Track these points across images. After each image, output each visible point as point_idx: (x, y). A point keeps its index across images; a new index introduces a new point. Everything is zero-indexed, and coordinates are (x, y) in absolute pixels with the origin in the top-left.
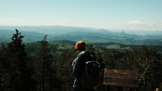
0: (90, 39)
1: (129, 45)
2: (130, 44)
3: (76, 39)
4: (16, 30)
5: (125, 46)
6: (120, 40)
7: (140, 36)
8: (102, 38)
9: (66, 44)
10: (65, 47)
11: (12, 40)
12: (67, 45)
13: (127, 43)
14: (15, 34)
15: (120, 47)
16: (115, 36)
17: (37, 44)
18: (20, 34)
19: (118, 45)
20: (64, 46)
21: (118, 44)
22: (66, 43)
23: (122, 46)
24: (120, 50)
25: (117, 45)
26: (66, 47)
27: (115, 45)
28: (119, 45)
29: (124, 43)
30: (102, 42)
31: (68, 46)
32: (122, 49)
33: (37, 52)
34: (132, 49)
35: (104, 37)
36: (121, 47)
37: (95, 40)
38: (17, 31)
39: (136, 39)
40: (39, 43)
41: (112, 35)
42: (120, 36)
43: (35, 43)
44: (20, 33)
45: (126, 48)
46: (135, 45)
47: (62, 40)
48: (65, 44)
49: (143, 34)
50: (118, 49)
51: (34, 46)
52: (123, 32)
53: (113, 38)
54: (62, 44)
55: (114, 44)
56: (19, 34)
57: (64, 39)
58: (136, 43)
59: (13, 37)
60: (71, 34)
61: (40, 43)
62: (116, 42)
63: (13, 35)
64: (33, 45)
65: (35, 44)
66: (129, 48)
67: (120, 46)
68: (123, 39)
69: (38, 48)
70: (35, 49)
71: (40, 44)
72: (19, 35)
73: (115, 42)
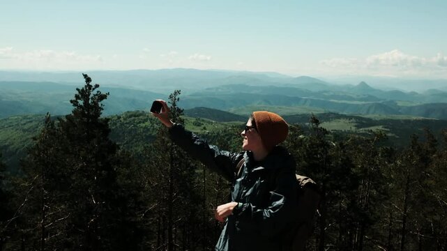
0: (270, 104)
1: (381, 120)
2: (384, 116)
3: (231, 107)
4: (85, 76)
5: (371, 123)
6: (358, 105)
7: (414, 93)
8: (306, 100)
9: (205, 119)
10: (203, 126)
11: (75, 105)
12: (209, 122)
13: (377, 115)
14: (83, 90)
15: (355, 126)
16: (341, 94)
17: (125, 119)
18: (97, 89)
19: (351, 121)
20: (198, 126)
21: (350, 117)
22: (206, 117)
23: (362, 122)
24: (356, 133)
25: (347, 121)
26: (205, 128)
27: (342, 121)
28: (353, 120)
29: (368, 113)
30: (305, 112)
31: (212, 123)
32: (362, 130)
33: (127, 143)
34: (388, 130)
35: (311, 97)
36: (358, 127)
37: (284, 107)
38: (88, 80)
39: (400, 104)
40: (130, 116)
41: (332, 93)
42: (355, 96)
43: (119, 118)
44: (97, 86)
45: (374, 129)
46: (398, 121)
47: (193, 107)
48: (201, 118)
49: (419, 90)
50: (349, 132)
51: (118, 124)
52: (363, 84)
53: (336, 101)
54: (193, 120)
55: (338, 116)
56: (94, 89)
57: (200, 105)
58: (400, 113)
59: (77, 97)
60: (220, 90)
61: (135, 116)
62: (345, 113)
63: (77, 93)
64: (116, 124)
65: (122, 119)
66: (380, 128)
67: (356, 124)
68: (363, 102)
69: (130, 132)
70: (121, 134)
71: (134, 120)
72: (95, 92)
73: (341, 113)
